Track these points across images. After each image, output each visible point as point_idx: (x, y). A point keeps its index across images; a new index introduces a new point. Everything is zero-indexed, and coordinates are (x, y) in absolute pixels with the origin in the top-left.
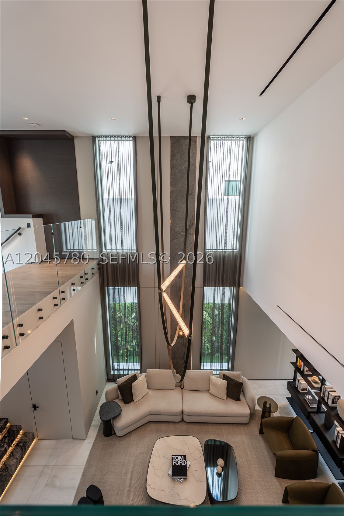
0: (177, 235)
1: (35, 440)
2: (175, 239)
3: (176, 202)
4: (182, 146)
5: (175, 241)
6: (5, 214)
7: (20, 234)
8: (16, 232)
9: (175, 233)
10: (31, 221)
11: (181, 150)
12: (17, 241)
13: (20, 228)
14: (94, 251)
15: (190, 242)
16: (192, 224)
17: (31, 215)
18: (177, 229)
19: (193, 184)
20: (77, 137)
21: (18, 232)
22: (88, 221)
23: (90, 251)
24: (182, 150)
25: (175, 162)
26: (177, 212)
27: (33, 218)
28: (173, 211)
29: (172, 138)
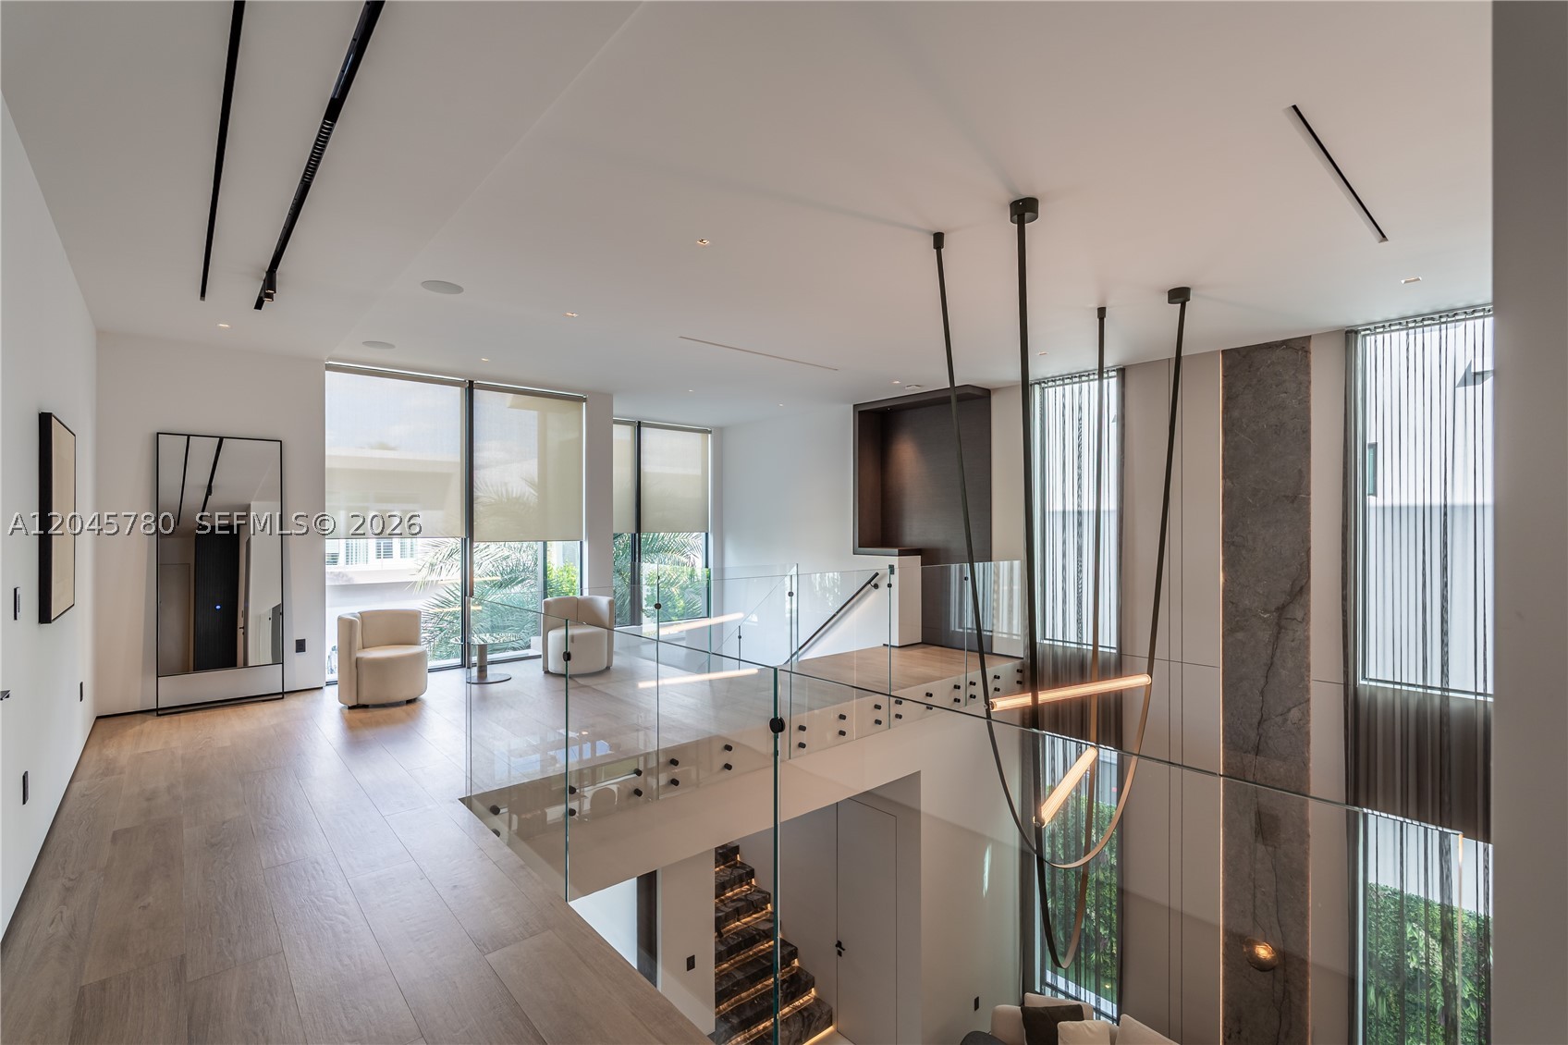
0: (1247, 621)
1: (831, 1029)
2: (1238, 631)
3: (1240, 524)
4: (1259, 369)
5: (1240, 635)
6: (859, 547)
7: (876, 586)
8: (869, 582)
9: (1237, 611)
10: (895, 560)
11: (1255, 381)
12: (873, 598)
13: (877, 574)
14: (1015, 637)
15: (1293, 644)
16: (1302, 588)
17: (896, 551)
18: (1247, 602)
19: (1300, 471)
20: (997, 390)
21: (873, 583)
22: (1004, 565)
23: (1005, 636)
24: (1259, 381)
25: (1236, 414)
26: (1244, 552)
27: (899, 555)
28: (1232, 548)
29: (1226, 353)
